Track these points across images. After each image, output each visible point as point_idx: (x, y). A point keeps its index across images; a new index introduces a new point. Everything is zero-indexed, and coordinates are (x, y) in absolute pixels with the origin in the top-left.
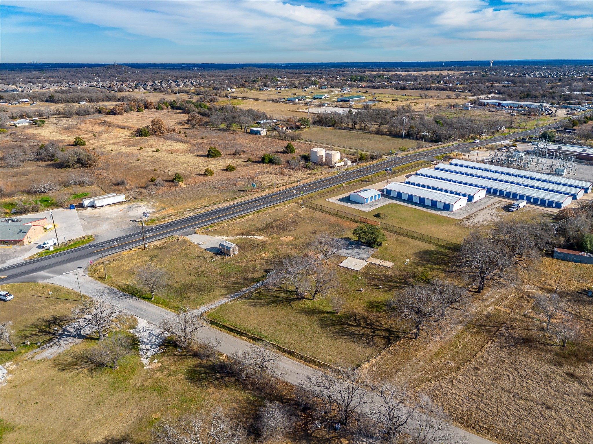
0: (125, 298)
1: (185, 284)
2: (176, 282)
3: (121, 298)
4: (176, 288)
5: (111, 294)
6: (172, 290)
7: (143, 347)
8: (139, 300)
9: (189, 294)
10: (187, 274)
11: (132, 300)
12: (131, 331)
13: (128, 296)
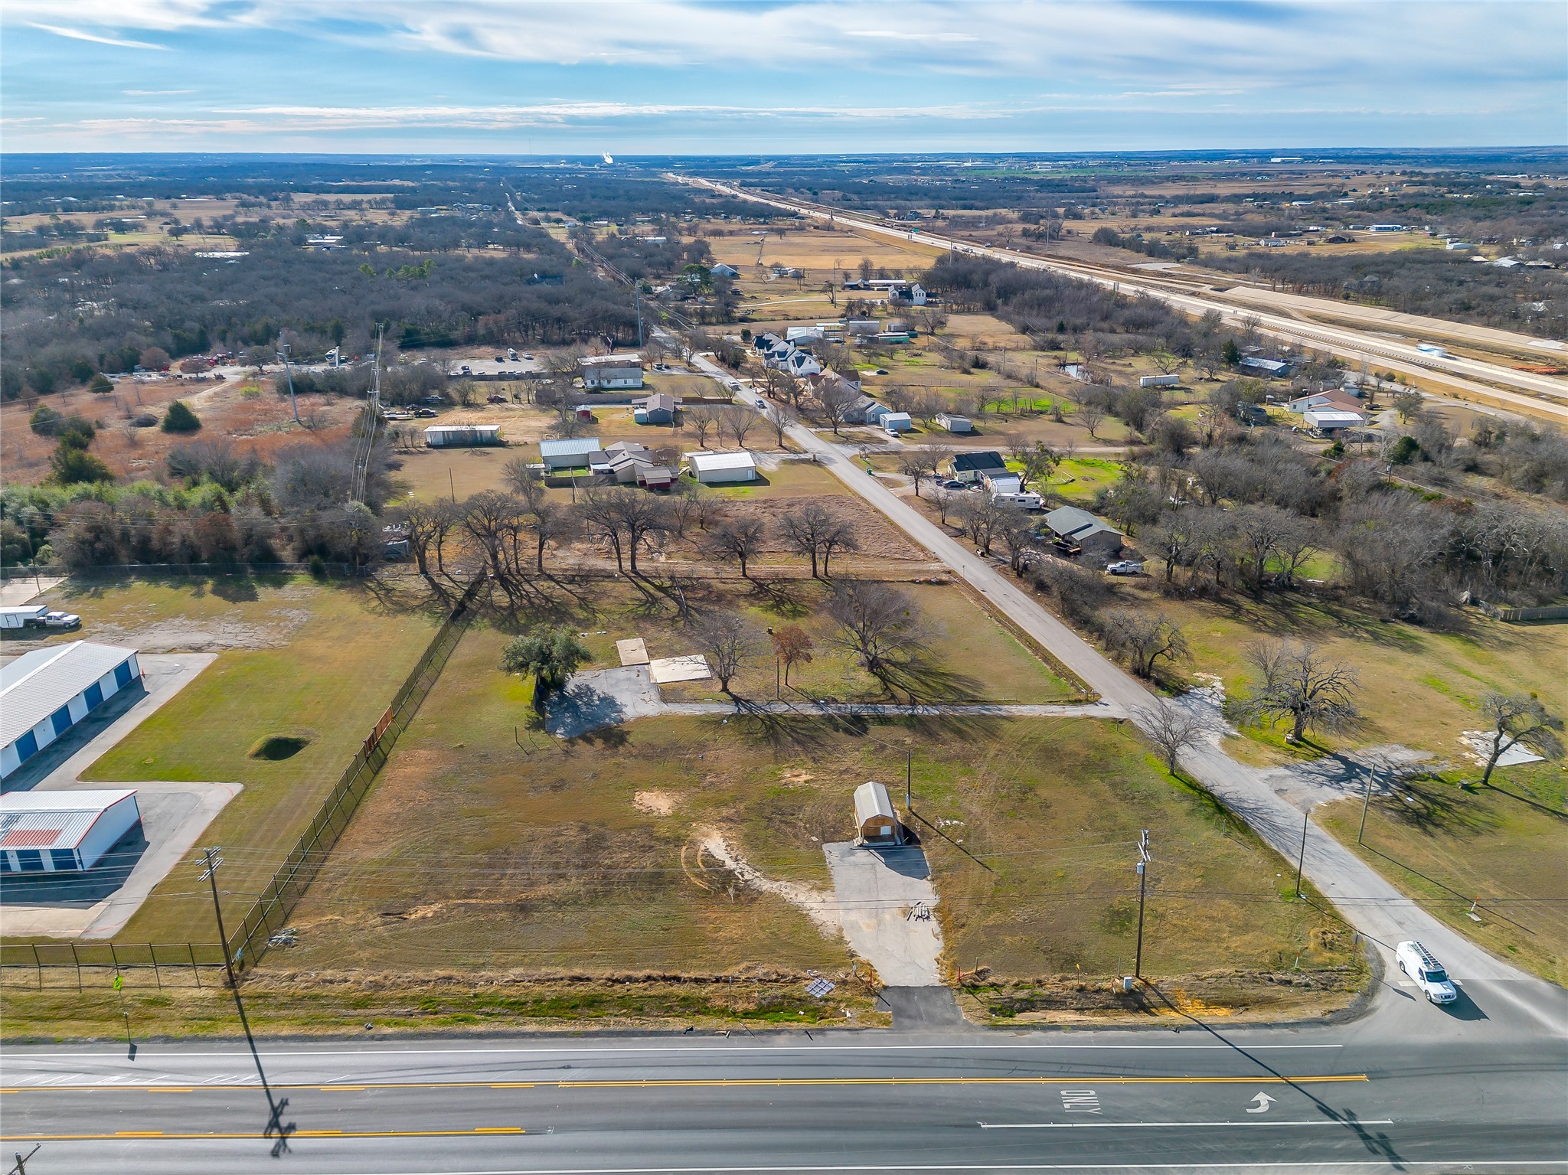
0: (1241, 800)
1: (1076, 782)
2: (1095, 795)
3: (1252, 806)
4: (1102, 779)
5: (1278, 829)
6: (1117, 778)
7: (1216, 703)
8: (1208, 783)
9: (1084, 752)
10: (1052, 809)
11: (1224, 790)
12: (1234, 733)
13: (1233, 806)
